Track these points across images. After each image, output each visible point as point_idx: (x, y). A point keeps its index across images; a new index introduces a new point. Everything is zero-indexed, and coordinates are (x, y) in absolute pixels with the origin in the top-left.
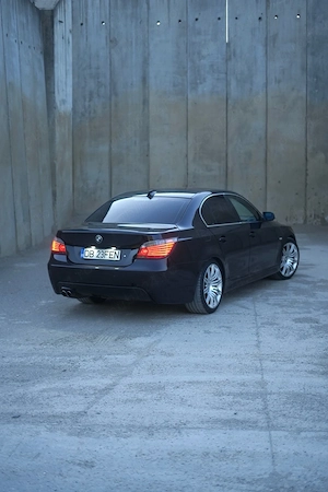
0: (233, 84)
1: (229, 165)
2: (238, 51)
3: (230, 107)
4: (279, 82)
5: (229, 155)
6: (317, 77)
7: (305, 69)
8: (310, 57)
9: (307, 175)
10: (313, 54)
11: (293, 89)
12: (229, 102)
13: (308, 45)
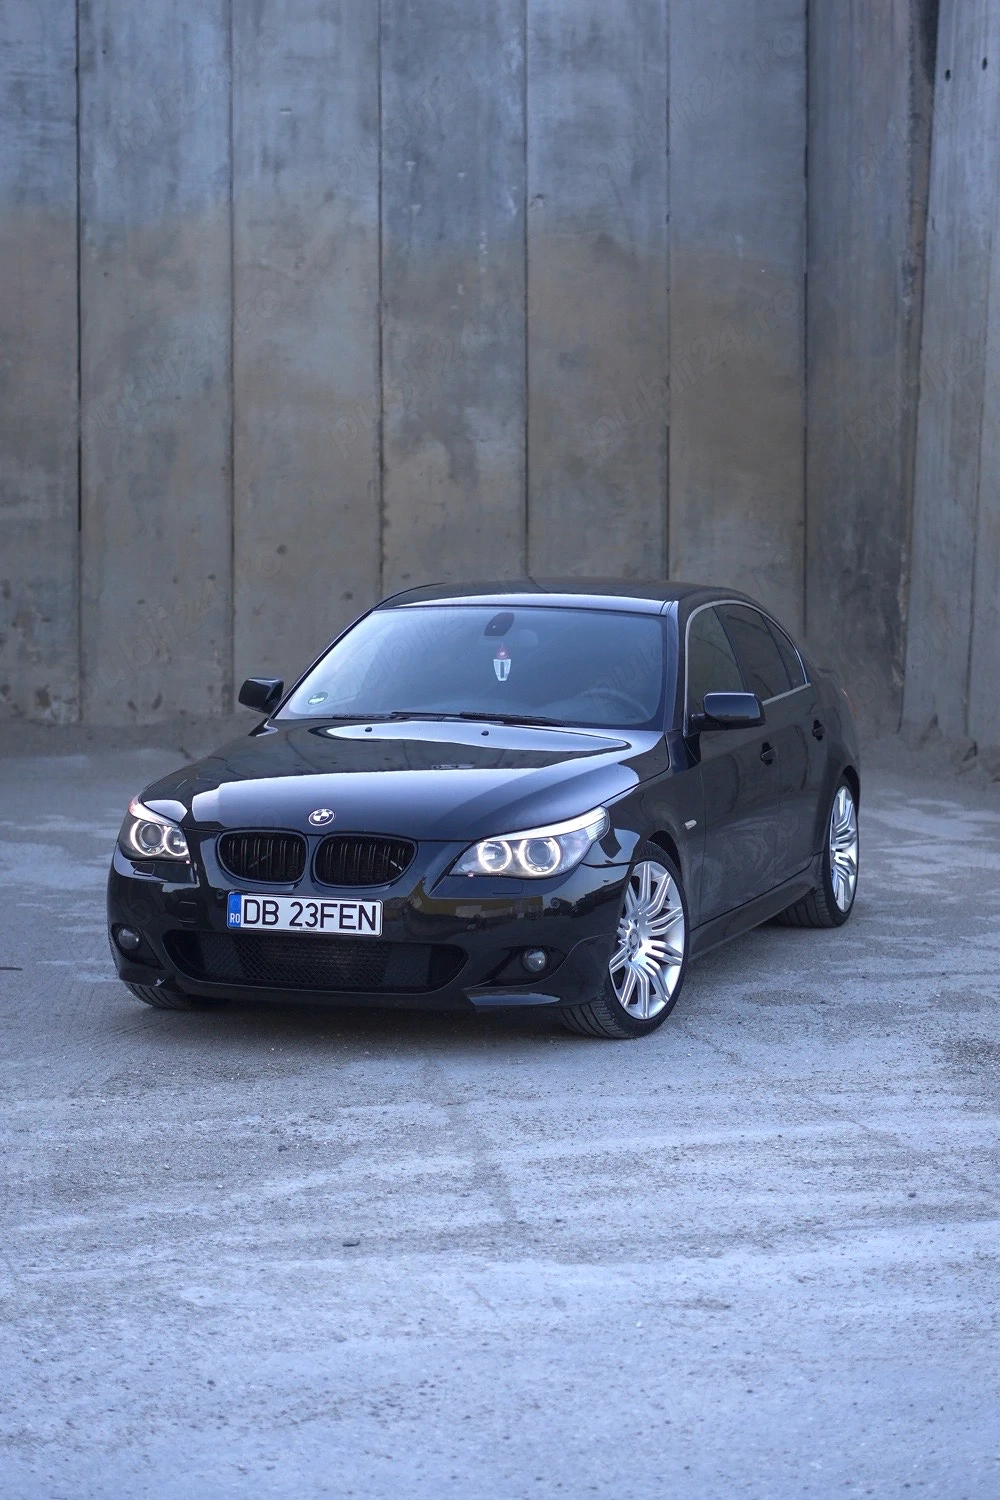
0: (103, 162)
1: (91, 481)
2: (121, 40)
3: (91, 255)
4: (278, 166)
5: (89, 442)
6: (417, 157)
7: (370, 123)
8: (389, 79)
9: (383, 524)
10: (401, 69)
11: (330, 196)
12: (89, 232)
13: (382, 32)
